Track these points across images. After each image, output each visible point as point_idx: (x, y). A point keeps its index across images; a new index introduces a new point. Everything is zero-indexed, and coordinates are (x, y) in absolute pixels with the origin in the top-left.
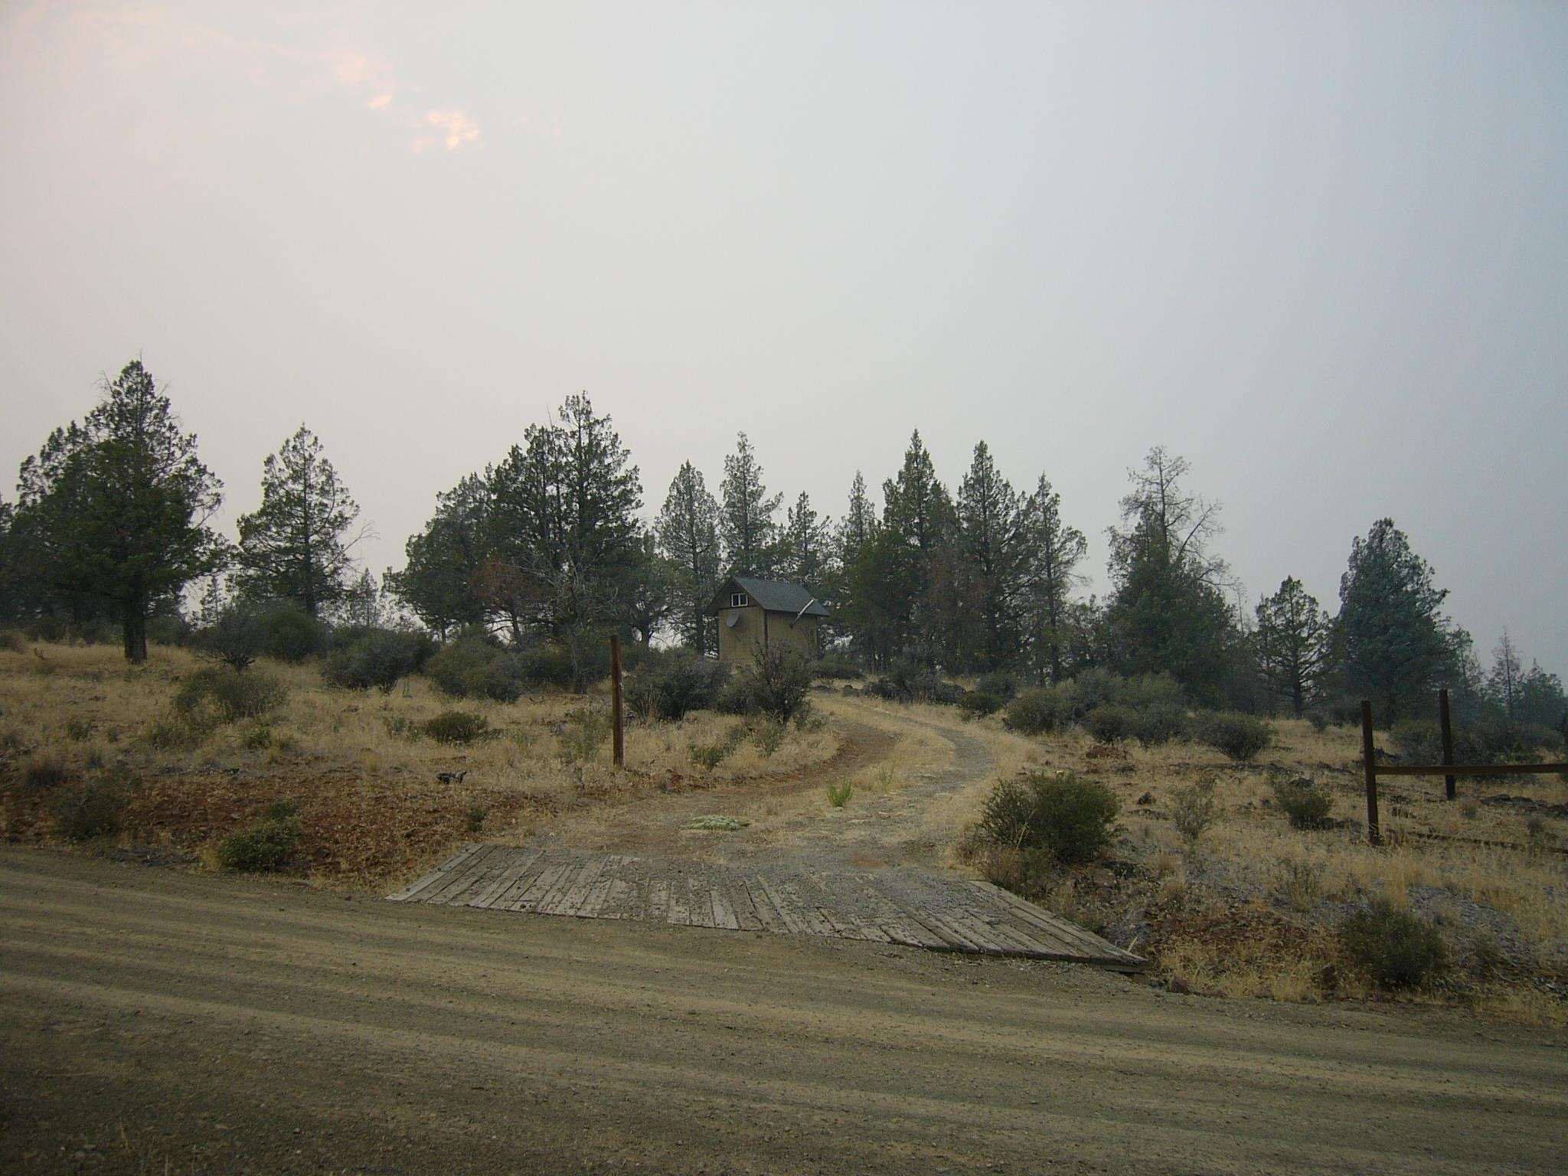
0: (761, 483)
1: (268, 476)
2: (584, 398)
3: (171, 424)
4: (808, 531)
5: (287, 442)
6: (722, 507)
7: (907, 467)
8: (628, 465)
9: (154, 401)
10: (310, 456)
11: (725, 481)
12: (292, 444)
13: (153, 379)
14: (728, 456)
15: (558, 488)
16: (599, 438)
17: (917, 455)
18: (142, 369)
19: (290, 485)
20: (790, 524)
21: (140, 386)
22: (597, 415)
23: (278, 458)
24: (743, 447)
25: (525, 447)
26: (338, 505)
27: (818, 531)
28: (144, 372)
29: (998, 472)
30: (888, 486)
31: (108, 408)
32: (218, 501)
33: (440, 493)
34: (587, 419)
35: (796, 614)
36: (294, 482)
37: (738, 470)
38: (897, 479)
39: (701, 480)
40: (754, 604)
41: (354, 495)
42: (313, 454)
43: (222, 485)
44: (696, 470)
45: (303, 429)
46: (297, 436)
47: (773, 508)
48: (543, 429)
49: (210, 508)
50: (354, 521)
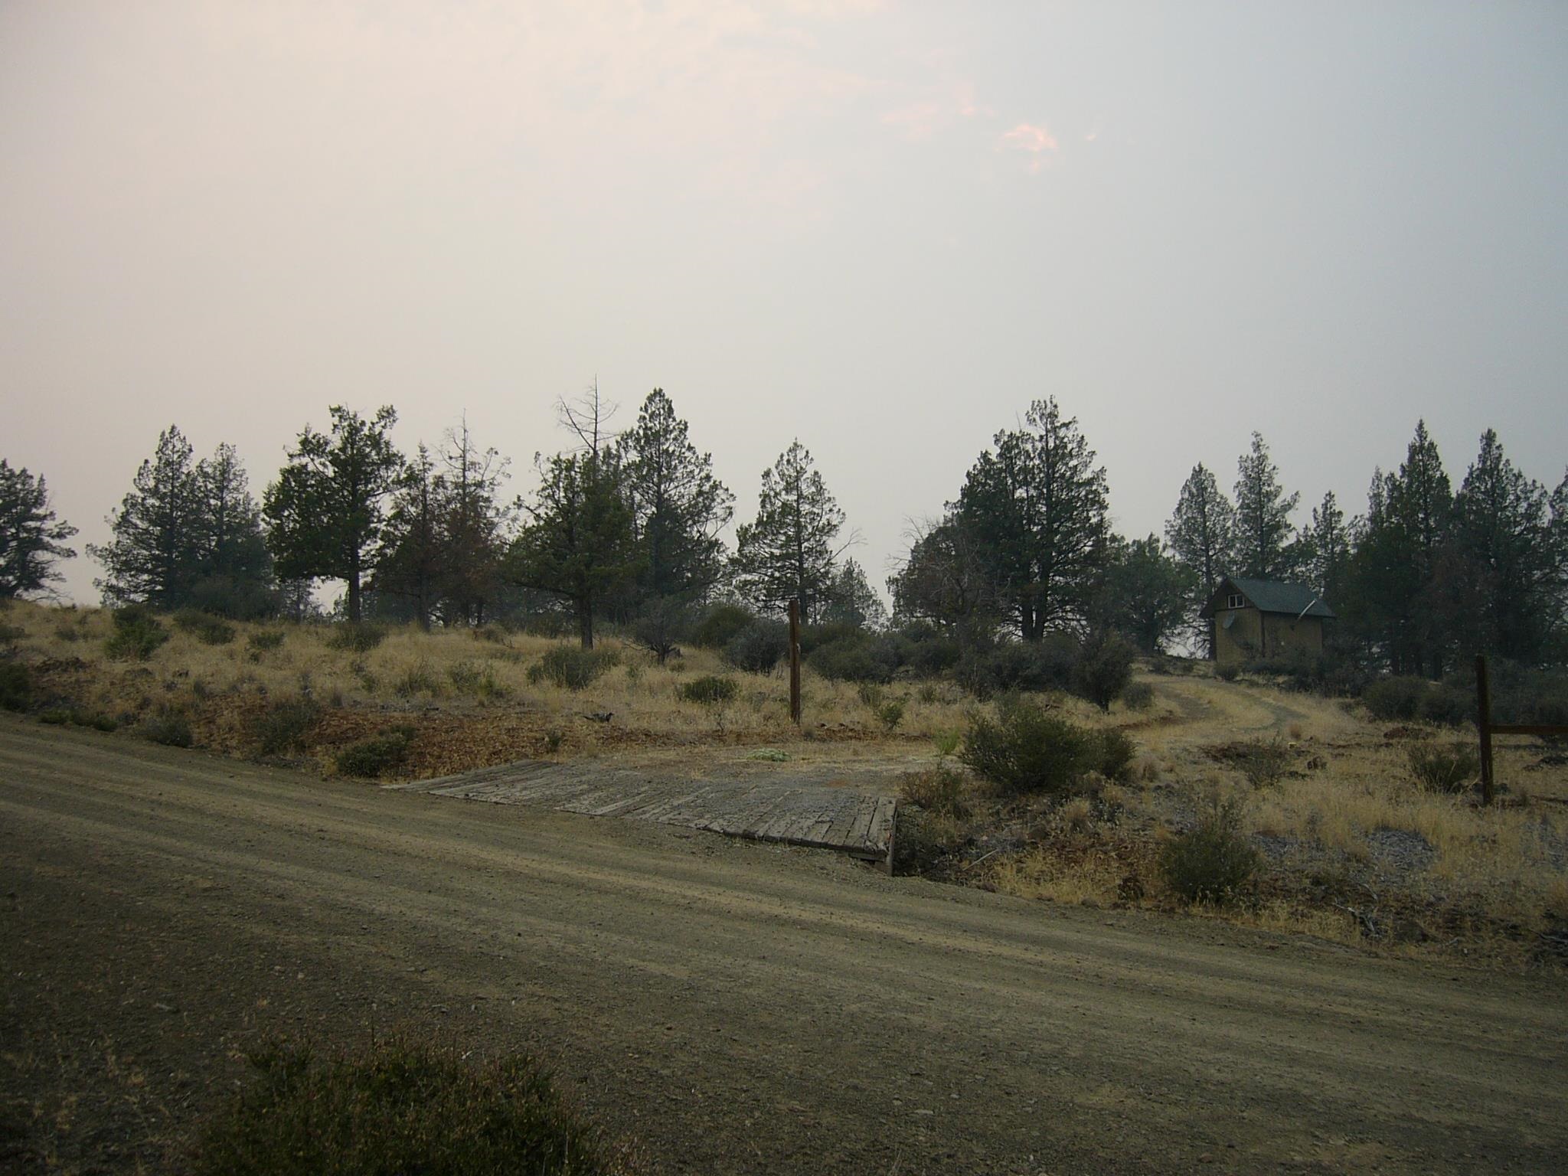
0: (1277, 482)
1: (765, 489)
2: (1051, 402)
3: (689, 444)
4: (1335, 532)
5: (782, 456)
6: (1235, 508)
7: (1411, 459)
8: (1095, 466)
9: (674, 424)
10: (801, 468)
11: (1239, 482)
12: (785, 458)
13: (673, 404)
14: (1241, 457)
15: (1027, 491)
16: (1066, 440)
17: (1422, 446)
18: (664, 395)
19: (784, 496)
20: (1315, 525)
21: (662, 412)
22: (1063, 418)
23: (774, 471)
24: (1257, 447)
25: (994, 452)
26: (826, 513)
27: (1345, 532)
28: (666, 397)
29: (1507, 461)
30: (1390, 480)
31: (635, 432)
32: (731, 514)
33: (947, 502)
34: (1052, 423)
35: (1296, 615)
36: (787, 493)
37: (1252, 471)
38: (1400, 474)
39: (1214, 482)
40: (1251, 606)
41: (840, 504)
42: (804, 467)
43: (734, 499)
44: (1209, 472)
45: (795, 444)
46: (790, 451)
47: (1290, 508)
48: (1012, 434)
49: (724, 520)
50: (841, 527)
